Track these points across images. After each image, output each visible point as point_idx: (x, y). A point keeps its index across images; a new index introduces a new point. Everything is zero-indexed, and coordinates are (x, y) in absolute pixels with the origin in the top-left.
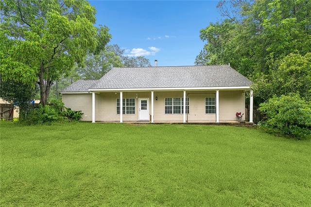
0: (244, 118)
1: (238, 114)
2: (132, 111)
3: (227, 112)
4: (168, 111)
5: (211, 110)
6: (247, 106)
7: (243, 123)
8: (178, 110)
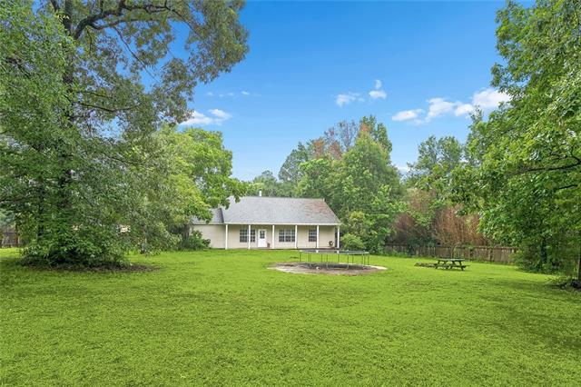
0: (334, 245)
1: (330, 242)
2: (253, 240)
3: (323, 241)
4: (281, 239)
5: (312, 239)
6: (336, 237)
7: (333, 248)
8: (288, 239)
